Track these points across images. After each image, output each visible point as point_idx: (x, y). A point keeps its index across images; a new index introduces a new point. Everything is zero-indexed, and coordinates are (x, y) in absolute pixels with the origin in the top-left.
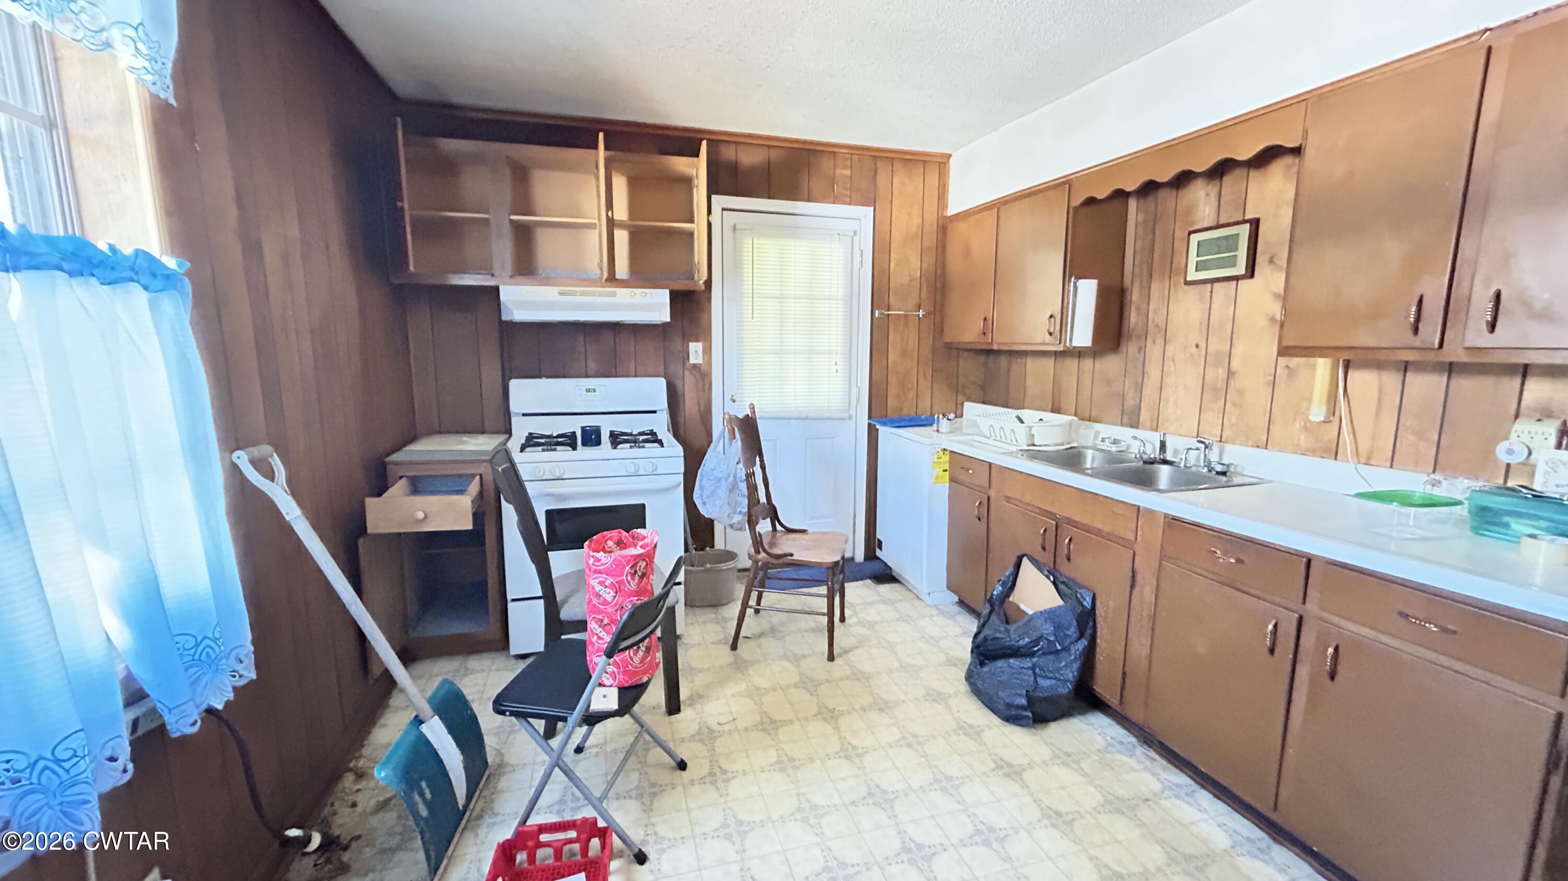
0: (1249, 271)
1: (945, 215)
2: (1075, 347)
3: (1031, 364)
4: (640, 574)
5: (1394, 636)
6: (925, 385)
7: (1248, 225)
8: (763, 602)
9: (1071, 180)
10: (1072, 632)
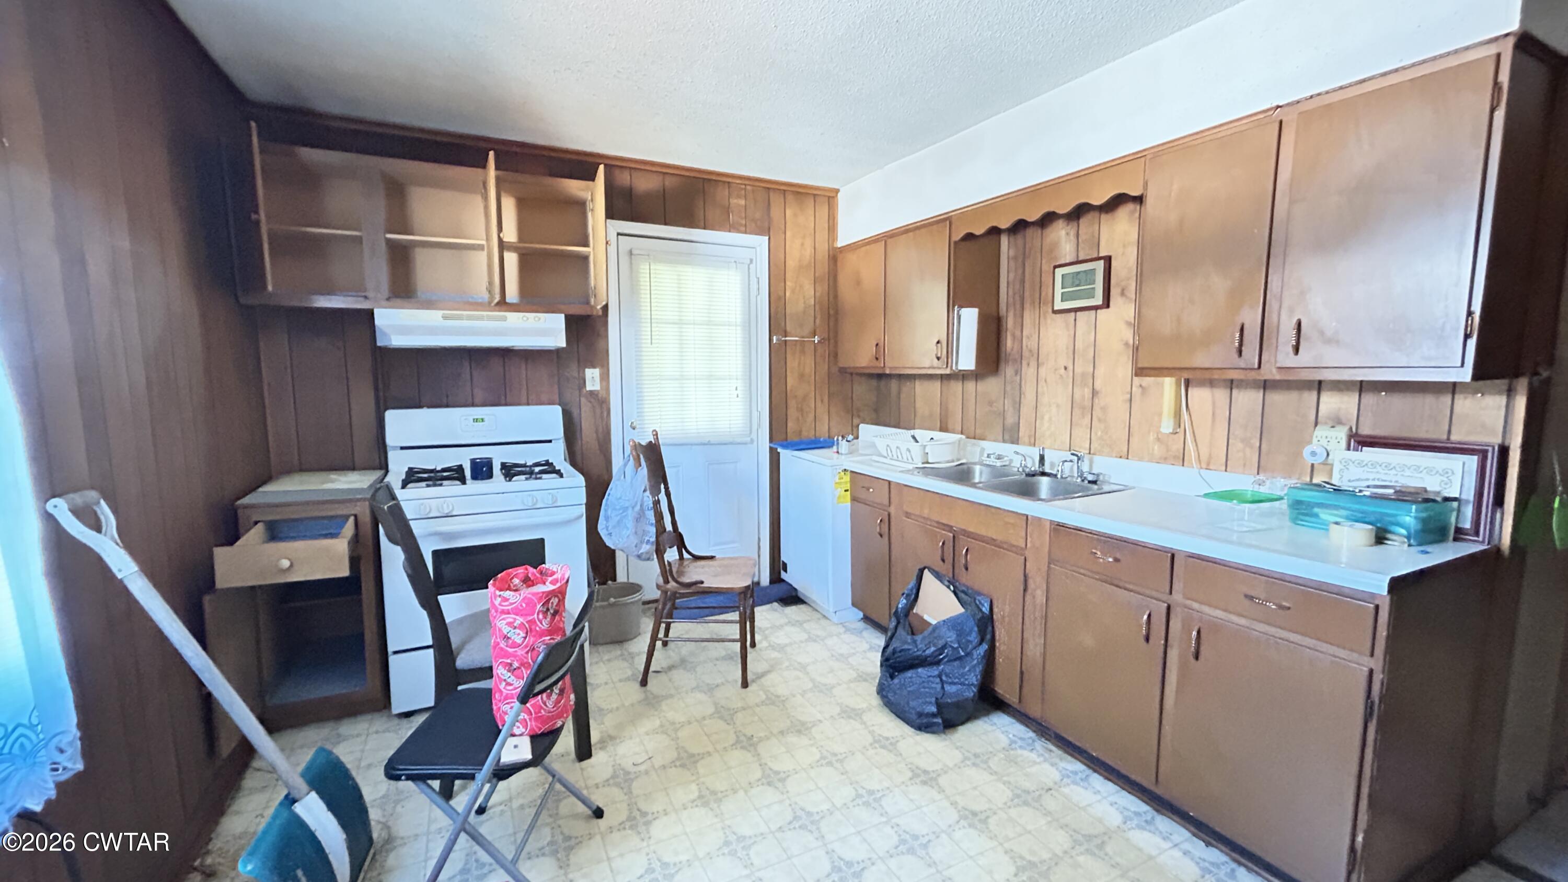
0: (1106, 303)
1: (835, 246)
2: (960, 370)
3: (920, 388)
4: (552, 611)
5: (1240, 615)
6: (822, 410)
7: (1102, 262)
8: (672, 634)
9: (951, 216)
10: (974, 637)
